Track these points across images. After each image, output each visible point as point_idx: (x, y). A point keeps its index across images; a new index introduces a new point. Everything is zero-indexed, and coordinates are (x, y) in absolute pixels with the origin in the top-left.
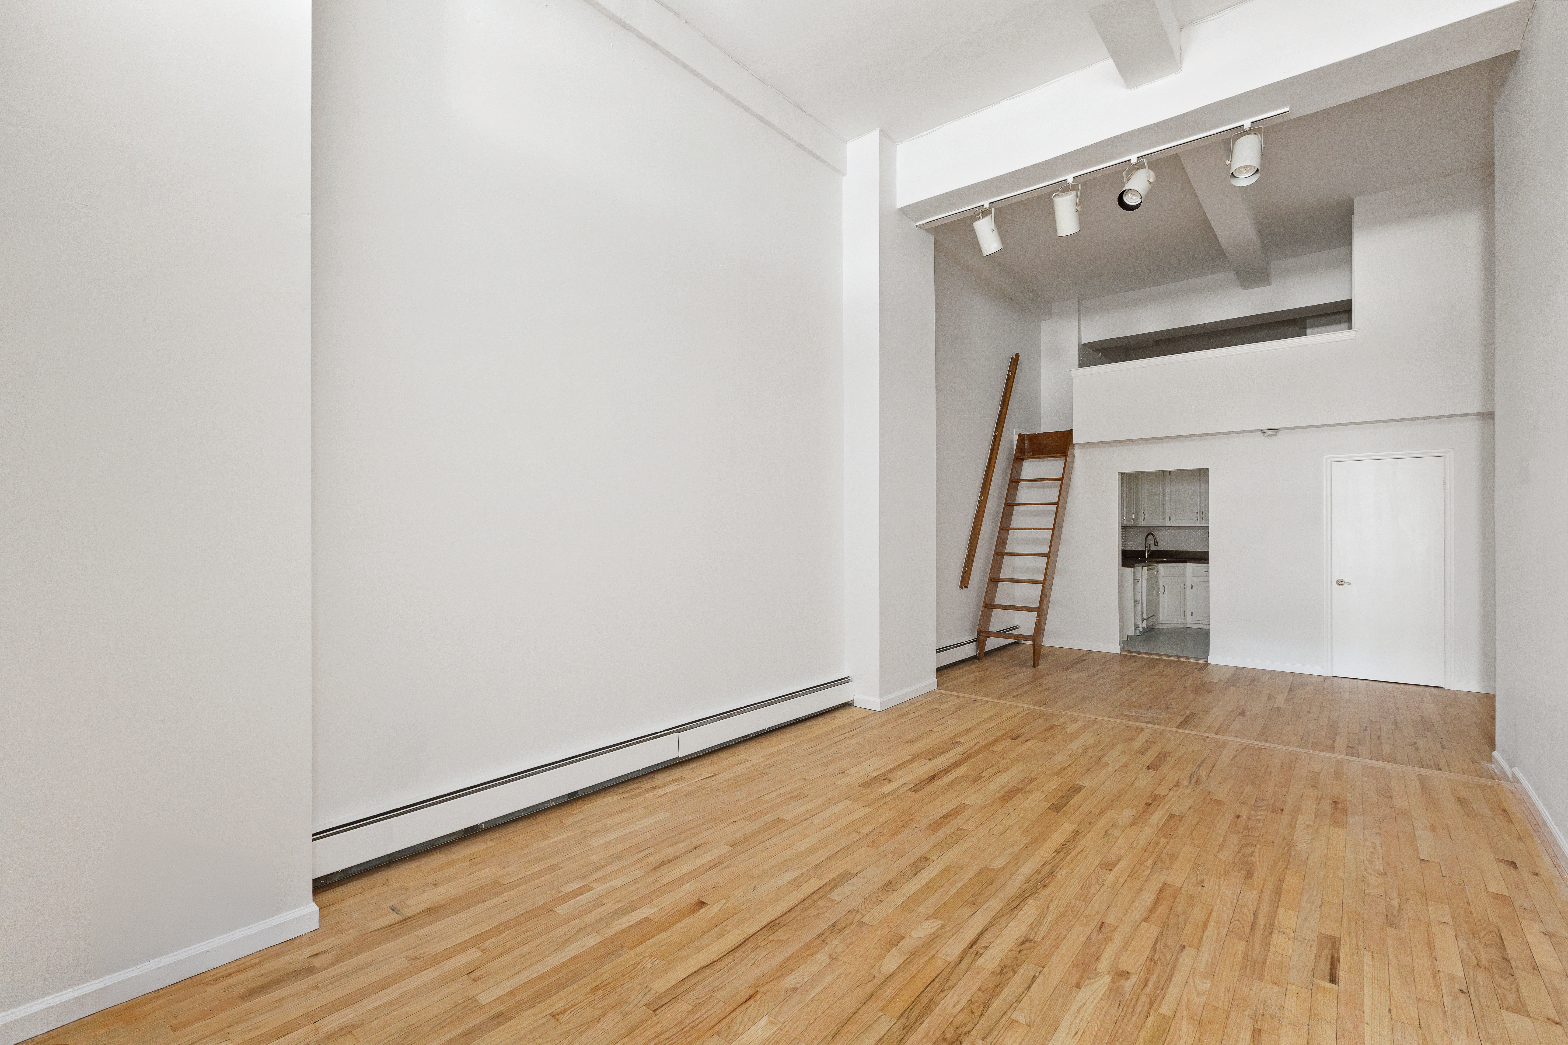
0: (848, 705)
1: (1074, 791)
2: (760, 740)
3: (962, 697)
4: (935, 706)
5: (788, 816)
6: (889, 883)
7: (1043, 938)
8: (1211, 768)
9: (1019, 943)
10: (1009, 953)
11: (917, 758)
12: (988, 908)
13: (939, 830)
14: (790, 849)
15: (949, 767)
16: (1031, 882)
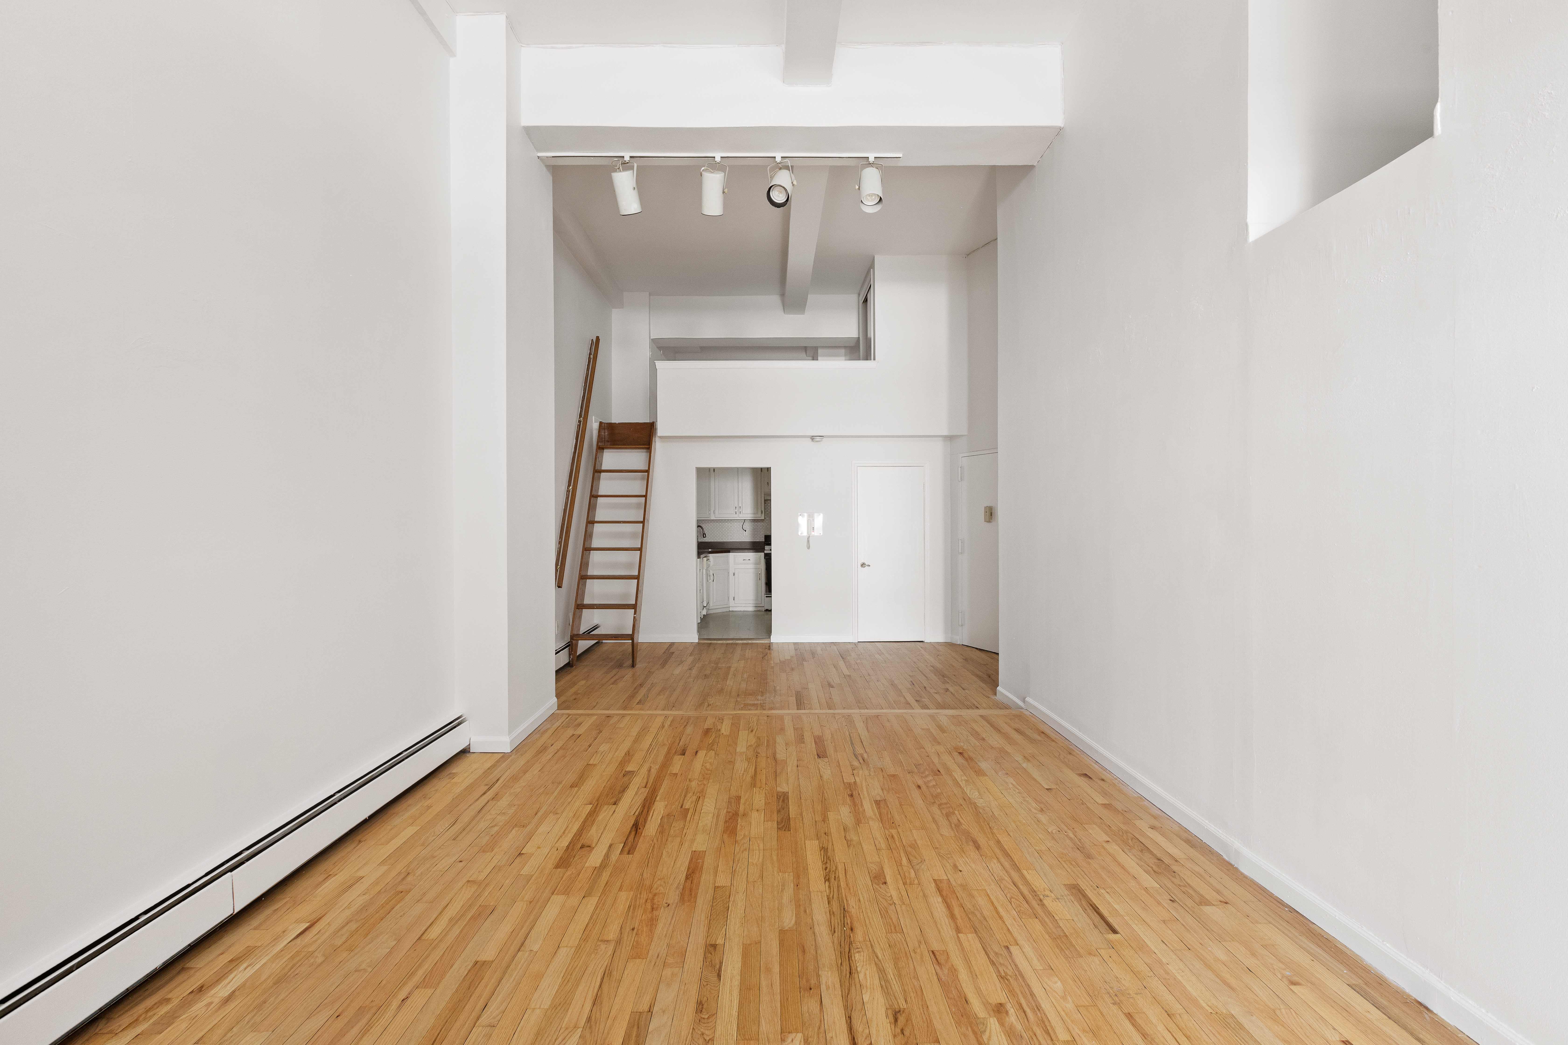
0: (465, 752)
1: (783, 801)
2: (359, 838)
3: (592, 715)
4: (570, 732)
5: (488, 954)
6: (700, 1006)
7: (906, 1001)
8: (861, 743)
9: (893, 1021)
10: (896, 1041)
11: (599, 805)
12: (828, 988)
13: (696, 897)
14: (529, 1011)
15: (644, 806)
16: (836, 930)
